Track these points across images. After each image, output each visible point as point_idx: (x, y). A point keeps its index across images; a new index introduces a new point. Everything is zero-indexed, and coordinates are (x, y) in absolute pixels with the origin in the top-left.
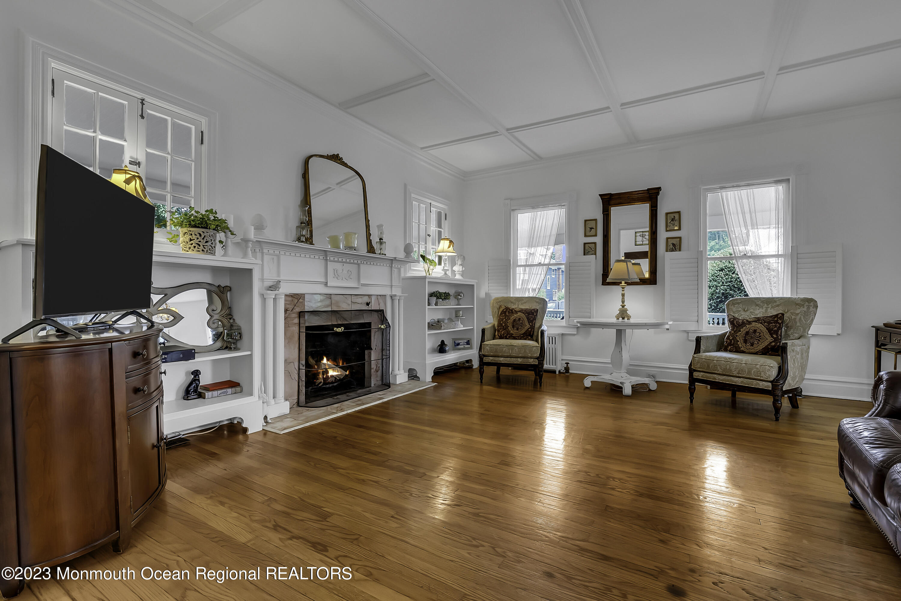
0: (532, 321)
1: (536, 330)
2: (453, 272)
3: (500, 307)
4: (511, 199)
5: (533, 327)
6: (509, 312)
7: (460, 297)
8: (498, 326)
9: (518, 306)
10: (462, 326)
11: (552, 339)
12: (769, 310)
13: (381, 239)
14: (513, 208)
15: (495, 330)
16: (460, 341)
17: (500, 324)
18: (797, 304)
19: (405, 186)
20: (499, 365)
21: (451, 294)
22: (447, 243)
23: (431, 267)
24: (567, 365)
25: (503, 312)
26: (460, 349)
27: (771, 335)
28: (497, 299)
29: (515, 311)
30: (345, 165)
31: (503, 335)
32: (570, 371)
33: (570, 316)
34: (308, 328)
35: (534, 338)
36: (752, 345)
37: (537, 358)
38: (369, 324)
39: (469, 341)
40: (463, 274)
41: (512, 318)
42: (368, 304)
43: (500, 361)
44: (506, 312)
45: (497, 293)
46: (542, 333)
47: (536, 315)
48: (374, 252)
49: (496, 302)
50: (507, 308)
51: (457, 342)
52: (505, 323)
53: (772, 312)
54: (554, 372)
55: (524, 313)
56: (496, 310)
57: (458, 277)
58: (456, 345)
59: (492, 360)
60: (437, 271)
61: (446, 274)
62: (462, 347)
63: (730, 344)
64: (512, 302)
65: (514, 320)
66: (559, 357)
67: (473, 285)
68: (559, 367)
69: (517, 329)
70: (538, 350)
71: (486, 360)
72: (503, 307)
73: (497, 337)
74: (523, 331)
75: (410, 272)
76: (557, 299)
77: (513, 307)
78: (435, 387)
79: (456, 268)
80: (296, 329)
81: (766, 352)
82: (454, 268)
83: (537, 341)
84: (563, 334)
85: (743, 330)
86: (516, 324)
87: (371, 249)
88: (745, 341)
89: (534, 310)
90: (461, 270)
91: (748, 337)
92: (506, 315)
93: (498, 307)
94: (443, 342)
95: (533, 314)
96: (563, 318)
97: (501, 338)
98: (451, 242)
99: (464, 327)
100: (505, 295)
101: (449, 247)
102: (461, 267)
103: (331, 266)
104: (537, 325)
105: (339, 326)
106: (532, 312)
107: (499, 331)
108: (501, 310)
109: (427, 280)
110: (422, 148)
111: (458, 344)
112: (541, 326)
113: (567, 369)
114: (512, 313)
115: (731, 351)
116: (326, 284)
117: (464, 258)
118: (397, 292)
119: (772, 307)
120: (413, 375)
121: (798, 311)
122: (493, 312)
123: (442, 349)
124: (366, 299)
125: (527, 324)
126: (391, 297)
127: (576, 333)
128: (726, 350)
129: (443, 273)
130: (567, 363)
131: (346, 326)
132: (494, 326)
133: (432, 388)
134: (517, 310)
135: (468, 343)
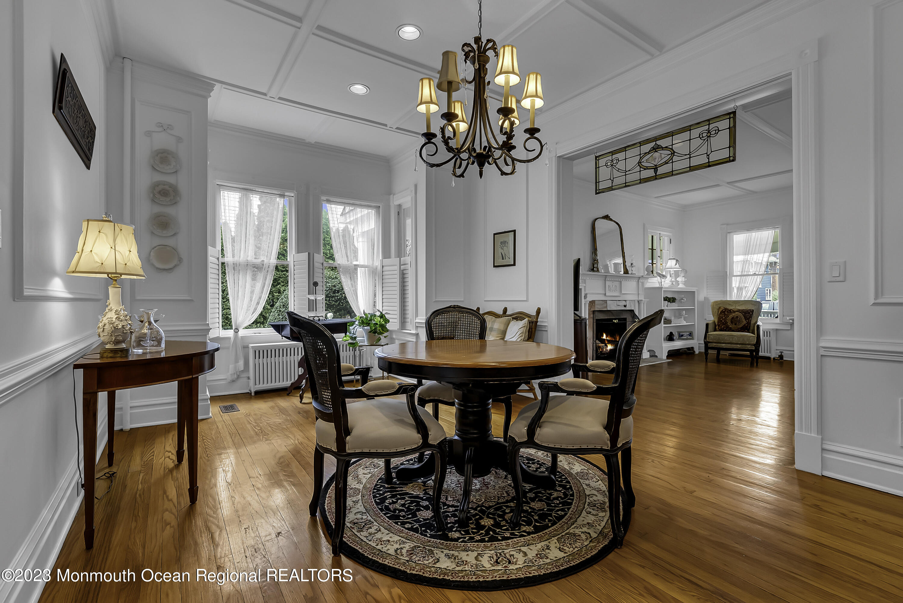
0: (748, 319)
1: (752, 325)
2: (677, 282)
3: (720, 308)
4: (727, 225)
5: (749, 323)
6: (727, 312)
7: (683, 301)
8: (718, 322)
9: (736, 307)
10: (685, 322)
11: (767, 333)
13: (632, 264)
14: (728, 231)
15: (716, 326)
16: (683, 334)
17: (719, 321)
19: (644, 225)
20: (719, 350)
21: (677, 299)
22: (674, 262)
23: (663, 280)
24: (781, 354)
25: (722, 312)
26: (684, 339)
28: (716, 303)
29: (733, 311)
30: (611, 220)
31: (723, 328)
32: (784, 359)
33: (784, 315)
34: (597, 320)
35: (750, 331)
37: (754, 345)
38: (626, 318)
39: (691, 333)
40: (685, 283)
41: (731, 316)
42: (625, 306)
43: (722, 346)
44: (725, 311)
45: (716, 297)
46: (758, 327)
47: (752, 314)
48: (628, 273)
49: (716, 305)
50: (726, 309)
51: (681, 334)
52: (725, 320)
54: (768, 358)
55: (741, 313)
56: (716, 310)
57: (681, 286)
58: (681, 336)
59: (715, 345)
60: (667, 283)
61: (673, 284)
62: (685, 337)
64: (730, 304)
65: (733, 318)
66: (774, 347)
67: (694, 292)
68: (774, 354)
69: (736, 324)
70: (755, 339)
71: (710, 345)
72: (722, 308)
73: (718, 330)
74: (741, 326)
75: (648, 284)
76: (771, 299)
77: (731, 308)
78: (669, 363)
79: (679, 279)
80: (592, 320)
82: (678, 279)
83: (753, 333)
84: (777, 330)
86: (734, 320)
87: (626, 272)
89: (750, 310)
90: (684, 280)
92: (725, 314)
93: (718, 308)
94: (671, 333)
95: (749, 313)
96: (777, 317)
97: (721, 330)
98: (677, 261)
99: (686, 323)
100: (723, 299)
101: (676, 265)
102: (684, 278)
103: (608, 283)
104: (753, 322)
105: (615, 319)
106: (748, 312)
107: (719, 326)
108: (721, 310)
109: (663, 290)
110: (655, 197)
111: (682, 336)
112: (756, 322)
113: (781, 357)
114: (731, 312)
116: (605, 294)
117: (686, 272)
118: (641, 298)
120: (653, 355)
122: (713, 312)
123: (670, 338)
124: (624, 303)
125: (744, 320)
126: (638, 301)
127: (790, 328)
129: (671, 283)
130: (781, 352)
131: (619, 319)
132: (714, 322)
133: (667, 363)
134: (735, 310)
135: (691, 334)
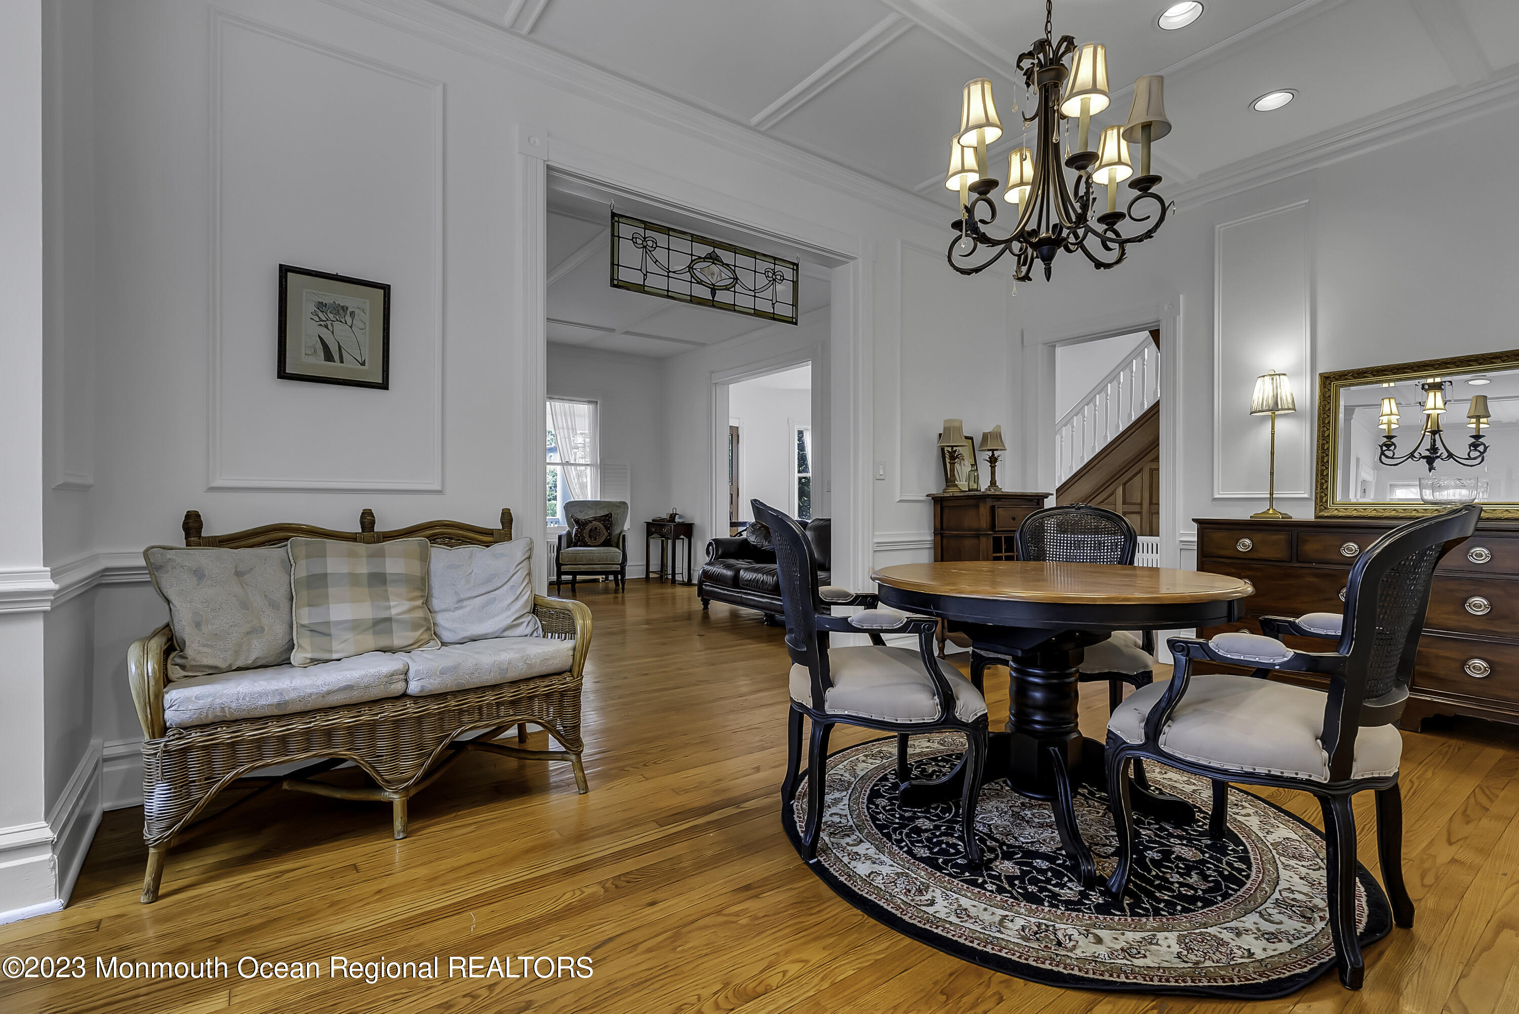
12: (598, 511)
18: (617, 506)
27: (607, 530)
36: (595, 539)
53: (601, 513)
63: (579, 540)
81: (607, 543)
85: (588, 528)
88: (590, 537)
91: (592, 534)
115: (580, 546)
119: (600, 509)
121: (618, 512)
128: (575, 545)
